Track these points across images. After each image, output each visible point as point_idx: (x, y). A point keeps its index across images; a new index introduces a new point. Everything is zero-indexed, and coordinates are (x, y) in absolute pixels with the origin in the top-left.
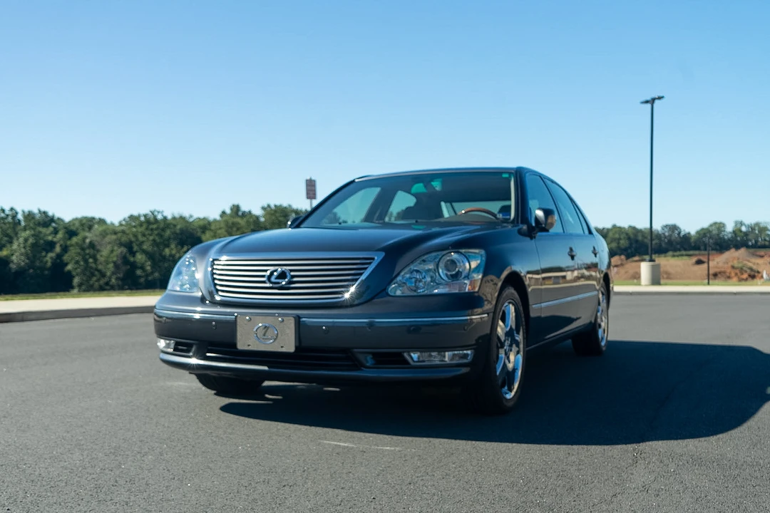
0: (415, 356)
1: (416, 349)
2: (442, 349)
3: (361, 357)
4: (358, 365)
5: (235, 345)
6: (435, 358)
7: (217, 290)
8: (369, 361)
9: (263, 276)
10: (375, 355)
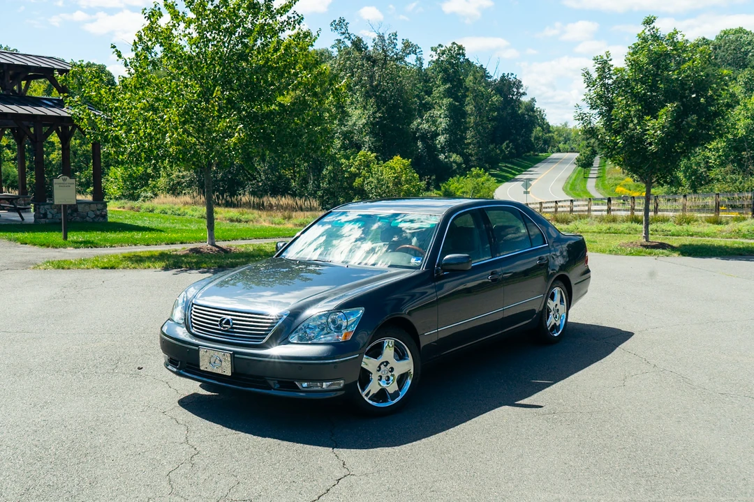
0: (305, 385)
1: (305, 380)
2: (322, 381)
3: (271, 383)
4: (270, 388)
5: (199, 366)
6: (317, 387)
7: (193, 326)
8: (278, 386)
9: (217, 321)
10: (279, 382)
